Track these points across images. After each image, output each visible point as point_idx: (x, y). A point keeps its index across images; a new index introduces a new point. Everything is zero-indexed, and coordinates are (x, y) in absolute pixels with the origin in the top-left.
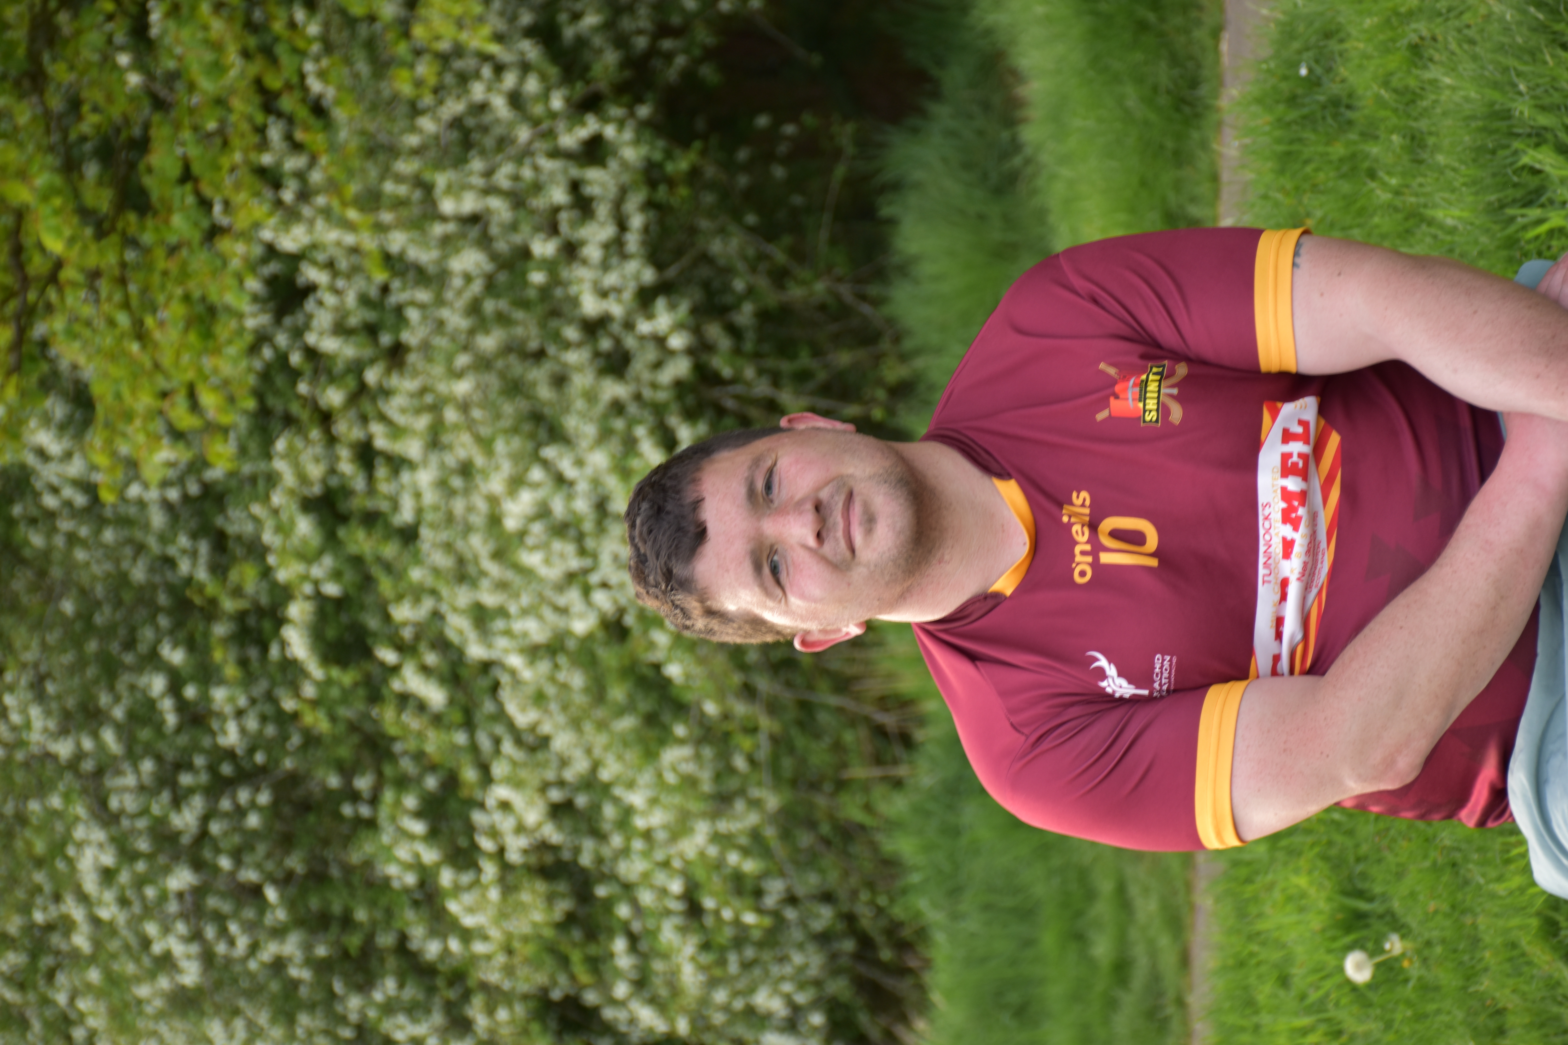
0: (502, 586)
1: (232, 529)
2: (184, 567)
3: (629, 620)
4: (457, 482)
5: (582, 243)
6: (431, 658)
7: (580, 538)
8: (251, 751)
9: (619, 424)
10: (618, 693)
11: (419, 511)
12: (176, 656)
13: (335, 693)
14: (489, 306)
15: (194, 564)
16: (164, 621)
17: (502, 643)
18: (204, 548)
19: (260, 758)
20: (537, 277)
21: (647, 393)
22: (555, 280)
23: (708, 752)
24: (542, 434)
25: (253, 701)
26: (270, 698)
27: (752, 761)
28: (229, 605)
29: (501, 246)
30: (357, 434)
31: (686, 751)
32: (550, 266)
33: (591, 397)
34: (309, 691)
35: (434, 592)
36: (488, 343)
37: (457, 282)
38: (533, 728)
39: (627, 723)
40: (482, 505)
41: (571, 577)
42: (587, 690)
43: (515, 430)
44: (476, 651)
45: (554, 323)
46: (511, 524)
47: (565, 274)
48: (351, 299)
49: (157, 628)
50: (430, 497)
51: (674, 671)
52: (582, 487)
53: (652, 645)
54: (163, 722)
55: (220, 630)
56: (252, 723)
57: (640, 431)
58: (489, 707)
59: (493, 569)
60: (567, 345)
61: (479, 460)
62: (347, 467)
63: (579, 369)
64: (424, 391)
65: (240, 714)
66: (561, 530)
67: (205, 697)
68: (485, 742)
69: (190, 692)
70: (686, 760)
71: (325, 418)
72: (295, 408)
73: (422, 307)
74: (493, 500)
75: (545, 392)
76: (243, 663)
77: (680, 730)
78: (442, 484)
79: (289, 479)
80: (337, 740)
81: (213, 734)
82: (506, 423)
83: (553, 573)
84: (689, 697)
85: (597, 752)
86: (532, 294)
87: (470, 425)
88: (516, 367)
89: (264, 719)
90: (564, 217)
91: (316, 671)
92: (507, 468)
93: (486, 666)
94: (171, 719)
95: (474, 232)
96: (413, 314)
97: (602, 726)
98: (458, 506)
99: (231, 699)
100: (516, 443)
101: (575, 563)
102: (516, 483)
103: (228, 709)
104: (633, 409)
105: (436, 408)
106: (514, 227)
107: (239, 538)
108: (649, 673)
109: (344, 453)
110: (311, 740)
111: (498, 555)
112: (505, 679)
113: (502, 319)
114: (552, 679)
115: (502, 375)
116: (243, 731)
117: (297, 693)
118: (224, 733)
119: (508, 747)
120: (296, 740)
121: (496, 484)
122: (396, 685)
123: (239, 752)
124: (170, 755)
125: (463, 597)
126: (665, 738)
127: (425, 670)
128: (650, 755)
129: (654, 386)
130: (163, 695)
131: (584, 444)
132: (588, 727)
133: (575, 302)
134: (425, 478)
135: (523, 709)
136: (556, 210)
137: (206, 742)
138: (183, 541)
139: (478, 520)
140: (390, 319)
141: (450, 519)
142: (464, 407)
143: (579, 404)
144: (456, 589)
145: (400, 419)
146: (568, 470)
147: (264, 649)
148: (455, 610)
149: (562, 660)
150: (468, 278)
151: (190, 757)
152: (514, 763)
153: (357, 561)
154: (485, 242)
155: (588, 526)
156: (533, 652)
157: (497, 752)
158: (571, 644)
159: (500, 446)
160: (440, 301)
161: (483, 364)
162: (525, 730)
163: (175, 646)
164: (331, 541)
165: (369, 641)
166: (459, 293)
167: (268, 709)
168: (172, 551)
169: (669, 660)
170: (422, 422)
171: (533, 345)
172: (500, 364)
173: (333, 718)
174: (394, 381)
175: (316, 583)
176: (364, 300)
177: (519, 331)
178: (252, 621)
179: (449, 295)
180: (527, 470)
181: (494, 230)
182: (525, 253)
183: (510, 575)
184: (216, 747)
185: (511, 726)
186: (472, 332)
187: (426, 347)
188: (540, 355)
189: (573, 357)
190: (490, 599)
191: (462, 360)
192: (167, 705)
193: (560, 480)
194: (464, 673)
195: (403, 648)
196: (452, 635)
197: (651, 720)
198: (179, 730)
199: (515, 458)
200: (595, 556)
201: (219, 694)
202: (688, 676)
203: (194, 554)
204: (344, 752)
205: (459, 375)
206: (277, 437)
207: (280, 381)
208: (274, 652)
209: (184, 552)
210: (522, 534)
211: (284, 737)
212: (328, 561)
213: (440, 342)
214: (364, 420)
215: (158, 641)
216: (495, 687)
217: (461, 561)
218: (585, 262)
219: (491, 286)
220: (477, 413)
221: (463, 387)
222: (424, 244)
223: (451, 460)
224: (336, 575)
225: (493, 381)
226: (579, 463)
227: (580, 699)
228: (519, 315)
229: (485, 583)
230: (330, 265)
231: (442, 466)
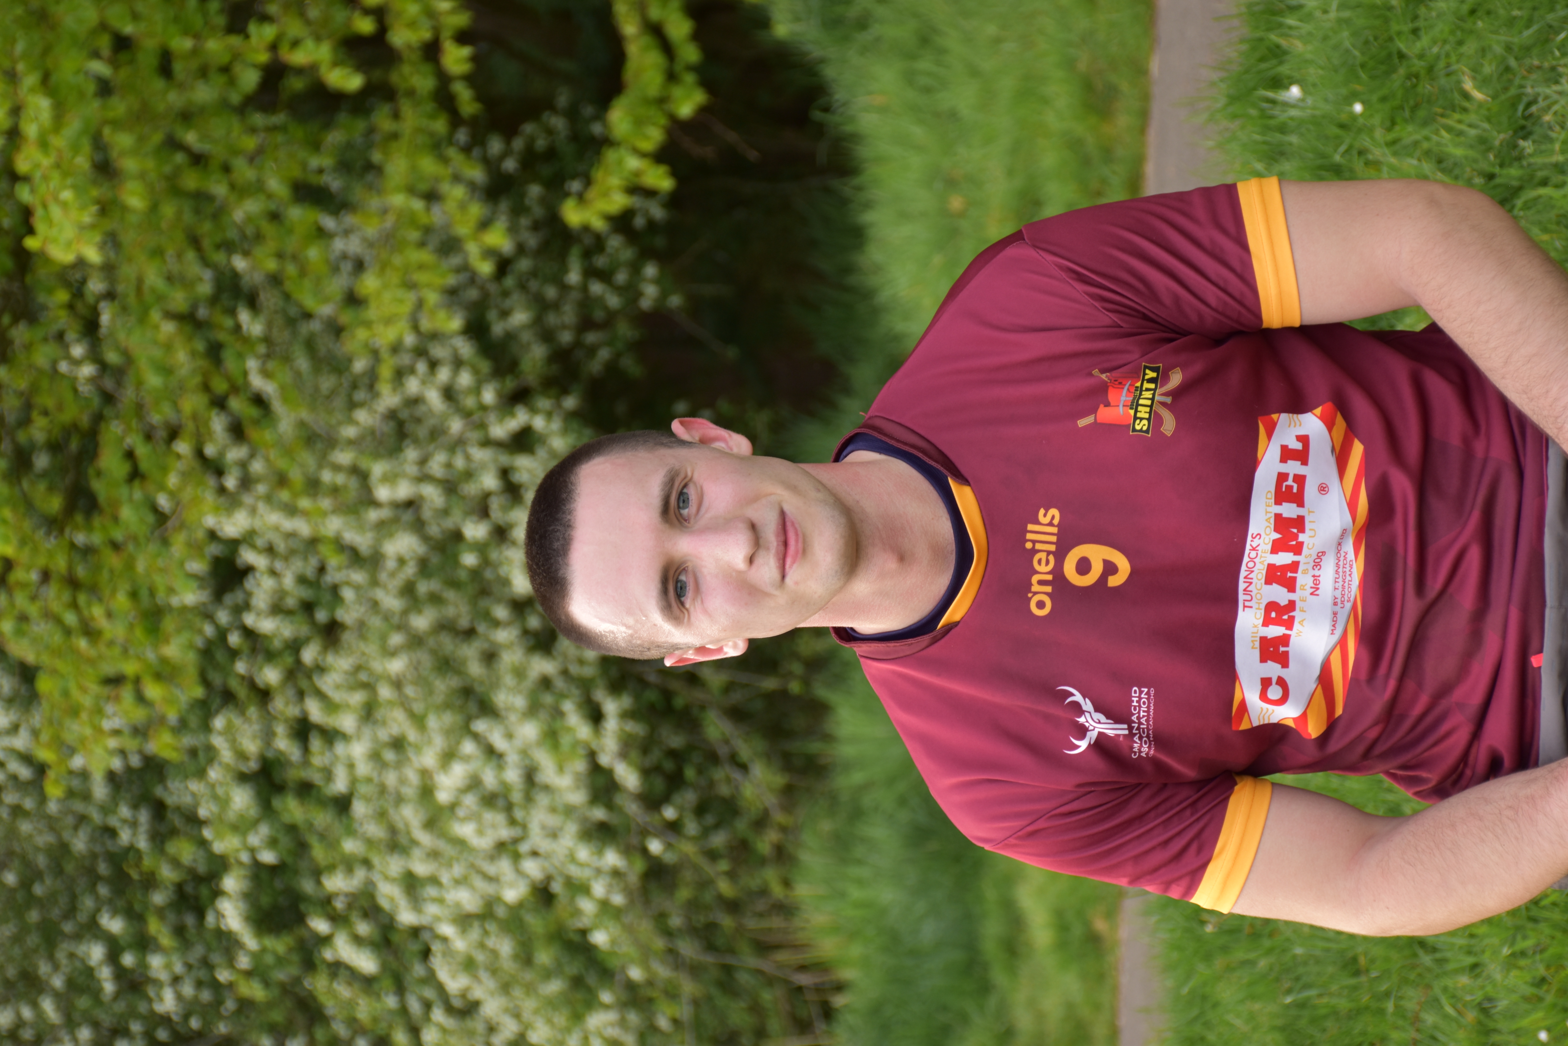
0: (434, 855)
1: (171, 800)
2: (125, 836)
3: (557, 887)
4: (389, 756)
5: (511, 526)
6: (363, 928)
7: (509, 808)
8: (186, 1017)
9: (548, 699)
10: (544, 957)
11: (354, 781)
12: (114, 925)
13: (269, 959)
14: (423, 588)
15: (134, 834)
16: (103, 890)
17: (432, 909)
18: (144, 816)
19: (195, 1023)
20: (469, 559)
21: (574, 669)
22: (486, 562)
23: (633, 1018)
24: (472, 707)
25: (189, 967)
26: (206, 964)
27: (675, 1022)
28: (167, 873)
29: (434, 530)
30: (293, 711)
31: (611, 1016)
32: (481, 548)
33: (520, 673)
34: (244, 962)
35: (367, 863)
36: (421, 622)
37: (391, 564)
38: (463, 995)
39: (554, 987)
40: (413, 777)
41: (500, 847)
42: (516, 957)
43: (447, 706)
44: (406, 917)
45: (483, 603)
46: (443, 797)
47: (494, 555)
48: (288, 581)
49: (97, 898)
50: (363, 768)
51: (600, 938)
52: (512, 758)
53: (577, 913)
54: (100, 989)
55: (159, 898)
56: (188, 990)
57: (568, 707)
58: (418, 970)
59: (425, 838)
60: (496, 624)
61: (412, 735)
62: (284, 744)
63: (509, 646)
64: (358, 668)
65: (176, 980)
66: (490, 800)
67: (143, 965)
68: (415, 1006)
69: (128, 960)
70: (612, 1025)
71: (264, 695)
72: (234, 684)
73: (357, 588)
74: (425, 774)
75: (475, 669)
76: (179, 931)
77: (606, 997)
78: (375, 756)
79: (226, 755)
80: (270, 1005)
81: (150, 1001)
82: (439, 698)
83: (484, 843)
84: (614, 963)
85: (526, 1015)
86: (463, 575)
87: (404, 703)
88: (447, 643)
89: (199, 984)
90: (495, 504)
91: (250, 942)
92: (439, 742)
93: (415, 932)
94: (109, 987)
95: (408, 516)
96: (348, 594)
97: (530, 989)
98: (391, 779)
99: (168, 966)
100: (449, 718)
101: (505, 833)
102: (449, 757)
103: (164, 976)
104: (560, 684)
105: (369, 687)
106: (445, 512)
107: (178, 809)
108: (576, 938)
109: (280, 730)
110: (245, 1005)
111: (430, 824)
112: (436, 947)
113: (435, 599)
114: (482, 946)
115: (434, 652)
116: (179, 997)
117: (231, 963)
118: (161, 999)
119: (438, 1015)
120: (230, 1005)
121: (429, 759)
122: (328, 955)
123: (175, 1018)
124: (106, 1020)
125: (395, 865)
126: (591, 1003)
127: (358, 940)
128: (577, 1017)
129: (581, 662)
130: (101, 964)
131: (513, 718)
132: (517, 992)
133: (506, 582)
134: (358, 750)
135: (453, 977)
136: (486, 495)
137: (142, 1007)
138: (124, 811)
139: (410, 792)
140: (327, 597)
141: (383, 790)
142: (397, 684)
143: (509, 680)
144: (388, 858)
145: (336, 696)
146: (498, 741)
147: (201, 914)
148: (387, 878)
149: (492, 927)
150: (401, 561)
151: (127, 1022)
152: (444, 1030)
153: (292, 829)
154: (419, 526)
155: (517, 796)
156: (464, 920)
157: (427, 1018)
158: (501, 912)
159: (433, 722)
160: (375, 582)
161: (416, 641)
162: (456, 996)
163: (115, 913)
164: (267, 809)
165: (303, 907)
166: (392, 575)
167: (202, 974)
168: (113, 822)
169: (595, 927)
170: (357, 698)
171: (464, 623)
172: (431, 642)
173: (266, 983)
174: (330, 659)
175: (252, 851)
176: (302, 580)
177: (450, 611)
178: (189, 889)
179: (383, 576)
180: (458, 743)
181: (427, 514)
182: (457, 536)
183: (441, 845)
184: (153, 1013)
185: (441, 988)
186: (405, 613)
187: (361, 625)
188: (470, 633)
189: (503, 636)
190: (421, 869)
191: (396, 639)
192: (105, 974)
193: (491, 753)
194: (395, 938)
195: (336, 919)
196: (384, 904)
197: (577, 982)
198: (117, 996)
199: (448, 732)
200: (524, 827)
201: (156, 962)
202: (613, 942)
203: (134, 824)
204: (277, 1016)
205: (392, 653)
206: (217, 712)
207: (220, 656)
208: (210, 919)
209: (124, 821)
210: (453, 807)
211: (218, 1002)
212: (264, 830)
213: (376, 622)
214: (301, 695)
215: (98, 910)
216: (426, 953)
217: (393, 830)
218: (514, 543)
219: (424, 567)
220: (410, 691)
221: (397, 666)
222: (361, 528)
223: (383, 735)
224: (272, 843)
225: (426, 659)
226: (509, 736)
227: (508, 964)
228: (450, 595)
229: (417, 853)
230: (270, 550)
231: (375, 740)
